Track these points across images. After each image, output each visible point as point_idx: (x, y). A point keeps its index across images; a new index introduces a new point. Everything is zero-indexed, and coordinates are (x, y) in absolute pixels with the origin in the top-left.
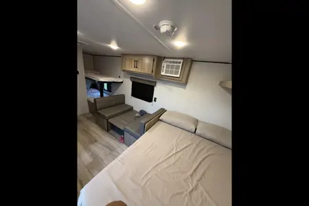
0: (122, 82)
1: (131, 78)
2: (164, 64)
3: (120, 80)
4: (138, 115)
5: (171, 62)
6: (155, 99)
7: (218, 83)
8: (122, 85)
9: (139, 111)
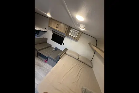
0: (47, 32)
1: (53, 31)
2: (71, 31)
3: (45, 30)
4: (54, 49)
5: (74, 31)
6: (64, 44)
7: (88, 43)
8: (47, 33)
9: (55, 48)
